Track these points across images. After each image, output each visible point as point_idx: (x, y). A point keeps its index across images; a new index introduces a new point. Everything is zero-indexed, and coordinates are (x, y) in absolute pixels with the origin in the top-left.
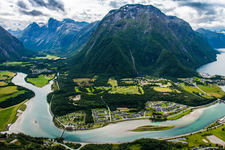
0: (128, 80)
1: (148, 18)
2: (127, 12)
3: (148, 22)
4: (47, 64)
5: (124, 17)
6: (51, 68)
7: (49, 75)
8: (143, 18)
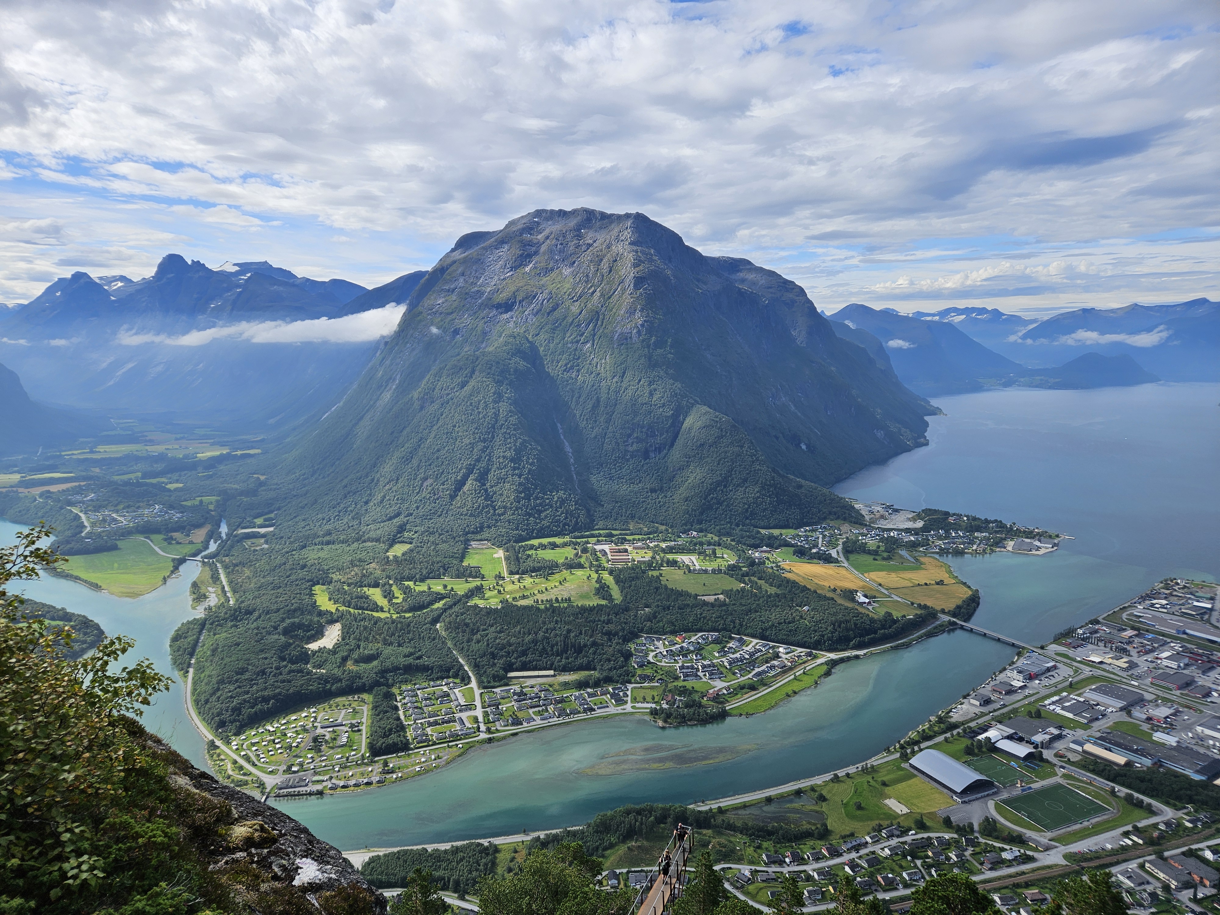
0: (554, 546)
1: (629, 273)
2: (539, 244)
3: (628, 292)
4: (163, 483)
5: (526, 265)
6: (185, 500)
7: (176, 535)
8: (605, 271)
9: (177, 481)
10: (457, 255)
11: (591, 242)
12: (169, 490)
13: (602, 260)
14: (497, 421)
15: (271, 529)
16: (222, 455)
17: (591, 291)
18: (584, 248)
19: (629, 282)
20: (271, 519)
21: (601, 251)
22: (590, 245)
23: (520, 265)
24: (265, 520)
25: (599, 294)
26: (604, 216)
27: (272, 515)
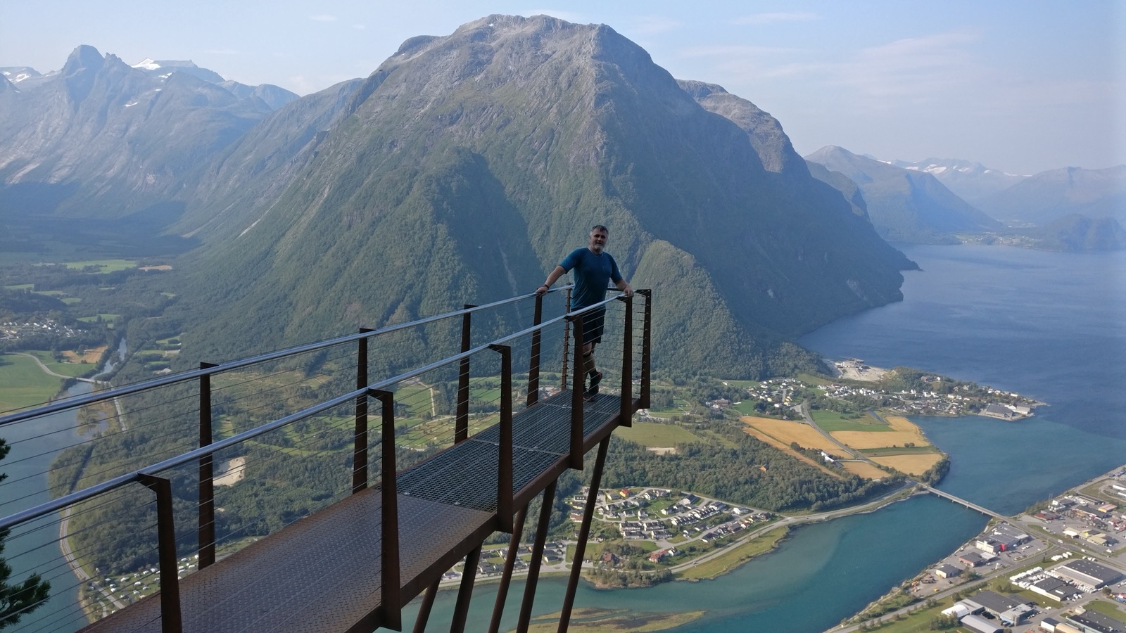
1: (590, 89)
2: (491, 52)
3: (588, 110)
4: (59, 296)
5: (477, 74)
6: (81, 316)
7: (69, 353)
8: (564, 85)
9: (76, 295)
10: (401, 60)
11: (549, 52)
12: (64, 305)
13: (561, 73)
14: (433, 245)
15: (177, 352)
16: (127, 269)
17: (547, 107)
18: (541, 59)
19: (590, 100)
20: (177, 342)
21: (561, 63)
22: (548, 57)
23: (470, 74)
24: (171, 342)
25: (555, 111)
26: (565, 25)
27: (178, 338)
